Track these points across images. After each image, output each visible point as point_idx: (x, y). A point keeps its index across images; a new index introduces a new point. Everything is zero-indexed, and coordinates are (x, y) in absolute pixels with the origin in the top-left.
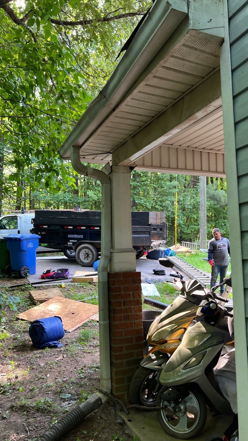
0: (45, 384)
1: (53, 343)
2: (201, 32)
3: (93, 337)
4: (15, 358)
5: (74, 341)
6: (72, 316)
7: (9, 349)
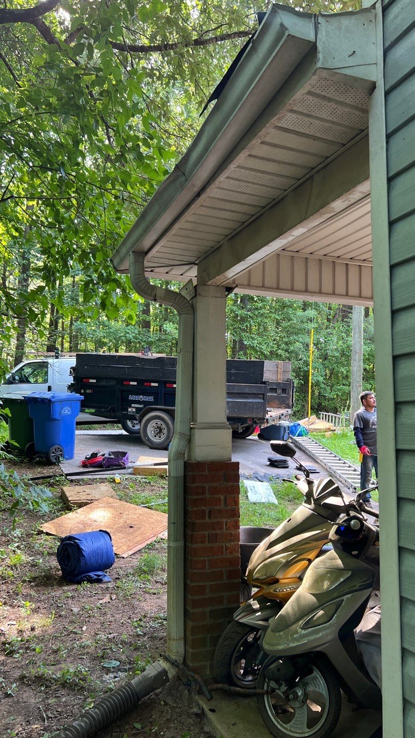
0: (78, 643)
1: (95, 575)
2: (336, 73)
3: (162, 568)
4: (32, 596)
5: (130, 573)
6: (129, 530)
7: (24, 581)
